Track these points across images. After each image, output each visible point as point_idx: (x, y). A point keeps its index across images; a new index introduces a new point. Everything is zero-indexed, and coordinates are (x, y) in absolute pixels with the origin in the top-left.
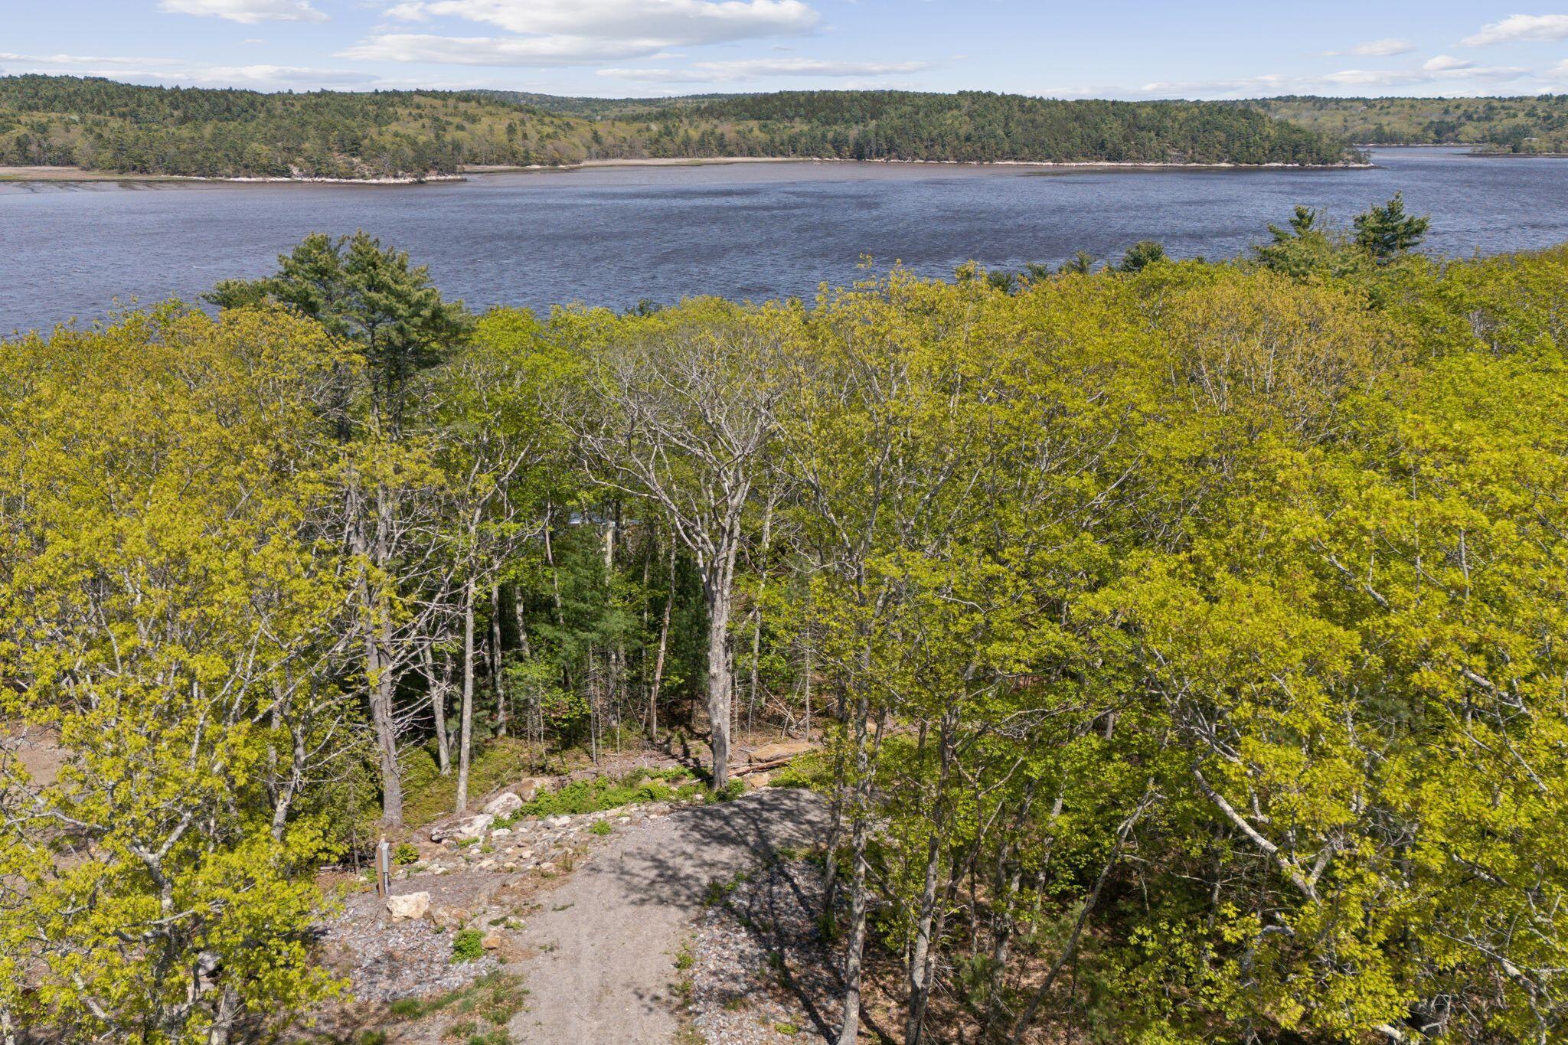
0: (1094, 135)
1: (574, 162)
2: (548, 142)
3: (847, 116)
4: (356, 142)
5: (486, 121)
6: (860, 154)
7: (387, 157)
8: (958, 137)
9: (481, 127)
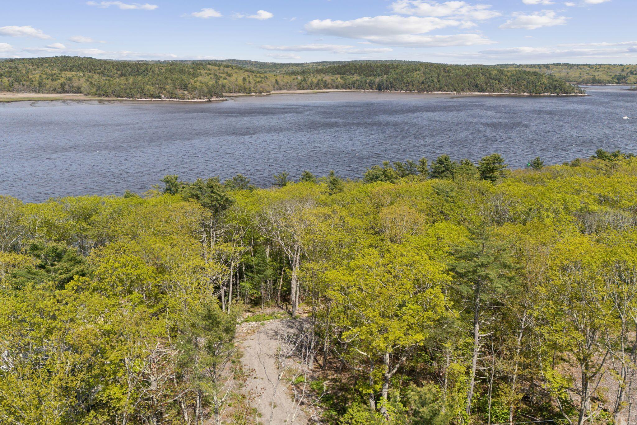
0: (473, 81)
1: (268, 92)
2: (258, 84)
3: (375, 73)
4: (186, 86)
5: (235, 76)
6: (380, 88)
7: (197, 91)
8: (419, 82)
9: (233, 79)
